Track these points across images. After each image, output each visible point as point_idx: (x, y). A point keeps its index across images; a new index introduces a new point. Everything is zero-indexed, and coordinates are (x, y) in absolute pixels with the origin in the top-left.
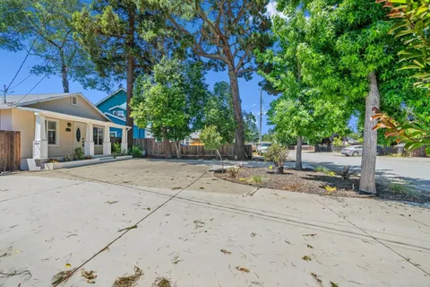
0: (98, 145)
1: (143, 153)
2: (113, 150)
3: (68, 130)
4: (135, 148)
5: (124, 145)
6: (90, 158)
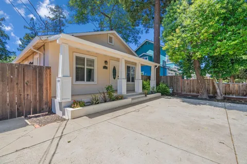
0: (131, 83)
1: (170, 90)
2: (144, 88)
3: (105, 67)
4: (162, 85)
5: (153, 83)
6: (122, 98)
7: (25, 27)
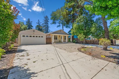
3: (59, 37)
5: (71, 40)
6: (62, 42)
7: (37, 23)
